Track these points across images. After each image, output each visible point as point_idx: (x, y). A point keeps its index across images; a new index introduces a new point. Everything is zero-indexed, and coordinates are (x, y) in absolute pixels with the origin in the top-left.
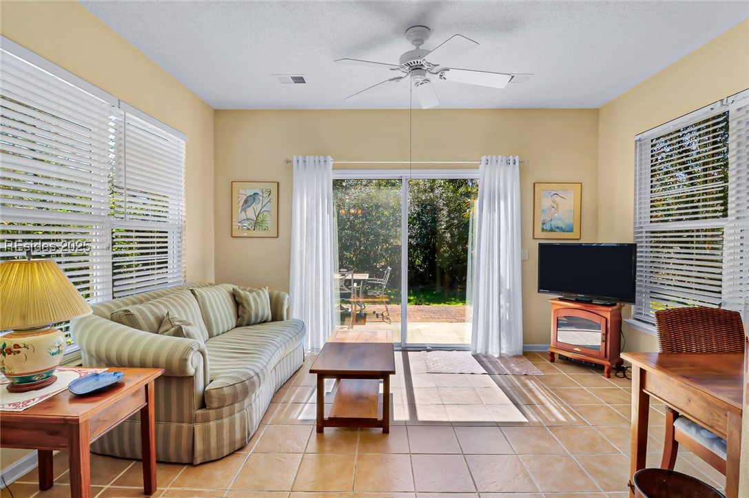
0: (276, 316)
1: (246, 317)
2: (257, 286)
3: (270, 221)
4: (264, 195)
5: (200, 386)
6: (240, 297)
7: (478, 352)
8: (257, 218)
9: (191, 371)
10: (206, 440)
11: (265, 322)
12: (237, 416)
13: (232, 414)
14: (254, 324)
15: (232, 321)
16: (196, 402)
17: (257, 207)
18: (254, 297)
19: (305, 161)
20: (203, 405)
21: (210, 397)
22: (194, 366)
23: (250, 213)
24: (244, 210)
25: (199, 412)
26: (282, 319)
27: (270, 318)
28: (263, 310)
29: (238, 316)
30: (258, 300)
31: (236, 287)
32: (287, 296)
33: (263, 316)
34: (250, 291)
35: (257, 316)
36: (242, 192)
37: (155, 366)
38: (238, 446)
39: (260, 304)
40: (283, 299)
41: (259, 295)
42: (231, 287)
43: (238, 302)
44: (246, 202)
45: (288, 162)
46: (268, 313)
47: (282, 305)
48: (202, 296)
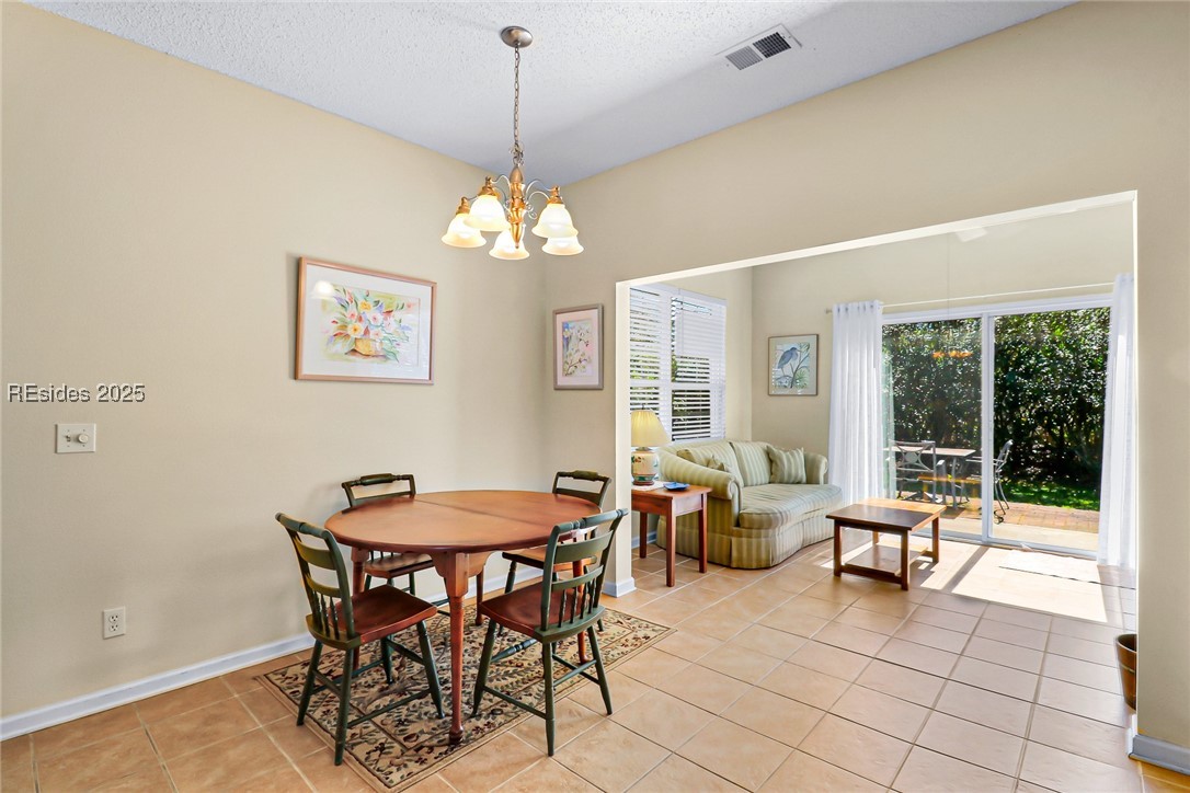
0: (811, 479)
1: (779, 474)
2: (791, 446)
3: (809, 378)
4: (803, 350)
5: (736, 509)
6: (774, 454)
7: (1110, 563)
8: (794, 374)
9: (730, 496)
10: (740, 551)
11: (799, 483)
12: (763, 540)
13: (759, 537)
14: (787, 483)
15: (765, 477)
16: (733, 521)
17: (794, 363)
18: (788, 457)
19: (847, 309)
20: (738, 524)
21: (743, 518)
22: (732, 492)
23: (788, 370)
24: (781, 366)
25: (735, 528)
26: (818, 483)
27: (804, 480)
28: (797, 470)
29: (772, 474)
30: (792, 460)
31: (771, 446)
32: (824, 460)
33: (796, 477)
34: (785, 451)
35: (790, 475)
36: (779, 347)
37: (707, 486)
38: (763, 565)
39: (795, 463)
40: (820, 462)
41: (792, 454)
42: (765, 445)
43: (771, 460)
44: (783, 357)
45: (827, 312)
46: (802, 474)
47: (818, 468)
48: (739, 449)
